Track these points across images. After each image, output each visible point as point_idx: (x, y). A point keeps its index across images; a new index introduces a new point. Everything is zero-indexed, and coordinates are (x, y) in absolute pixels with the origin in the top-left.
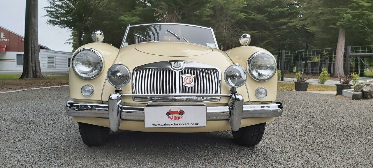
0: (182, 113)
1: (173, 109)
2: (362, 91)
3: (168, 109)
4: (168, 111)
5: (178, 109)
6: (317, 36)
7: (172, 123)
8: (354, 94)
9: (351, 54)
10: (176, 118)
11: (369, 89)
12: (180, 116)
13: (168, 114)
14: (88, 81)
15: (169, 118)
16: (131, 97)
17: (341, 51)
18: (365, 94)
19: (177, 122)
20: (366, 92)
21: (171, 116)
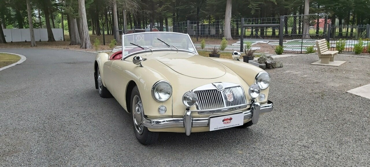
0: (231, 119)
1: (226, 117)
2: (266, 63)
3: (223, 118)
4: (223, 119)
5: (229, 117)
6: (208, 2)
7: (225, 126)
8: (260, 66)
9: (245, 25)
10: (228, 122)
11: (271, 62)
12: (230, 121)
13: (223, 121)
14: (162, 103)
15: (224, 123)
16: (197, 112)
17: (229, 17)
18: (268, 65)
19: (228, 125)
20: (269, 64)
21: (225, 122)
